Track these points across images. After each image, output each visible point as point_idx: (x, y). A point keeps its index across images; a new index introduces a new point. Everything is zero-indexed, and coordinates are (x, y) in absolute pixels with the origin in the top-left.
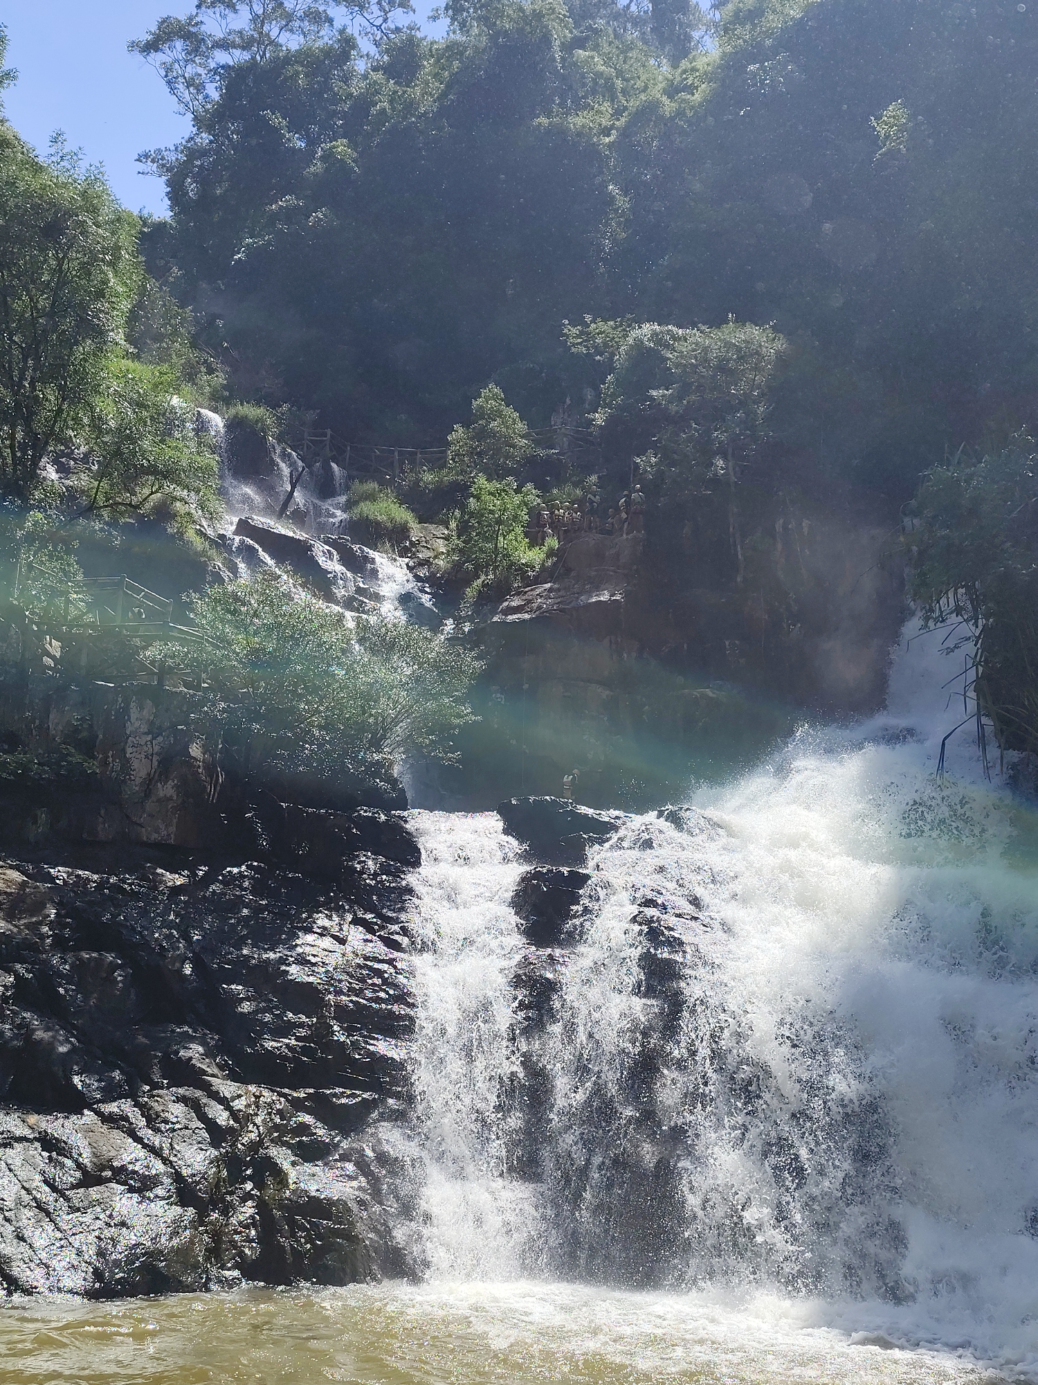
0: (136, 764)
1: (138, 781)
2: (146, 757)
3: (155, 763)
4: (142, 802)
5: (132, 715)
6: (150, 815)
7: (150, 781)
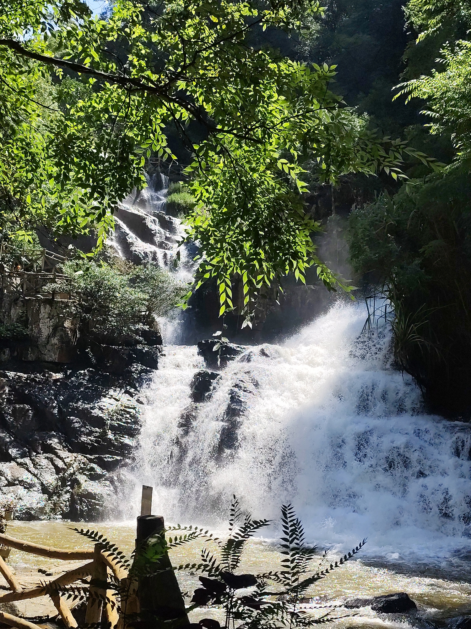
0: (43, 330)
1: (45, 337)
2: (48, 327)
3: (51, 330)
4: (46, 345)
5: (41, 311)
6: (48, 351)
7: (49, 337)
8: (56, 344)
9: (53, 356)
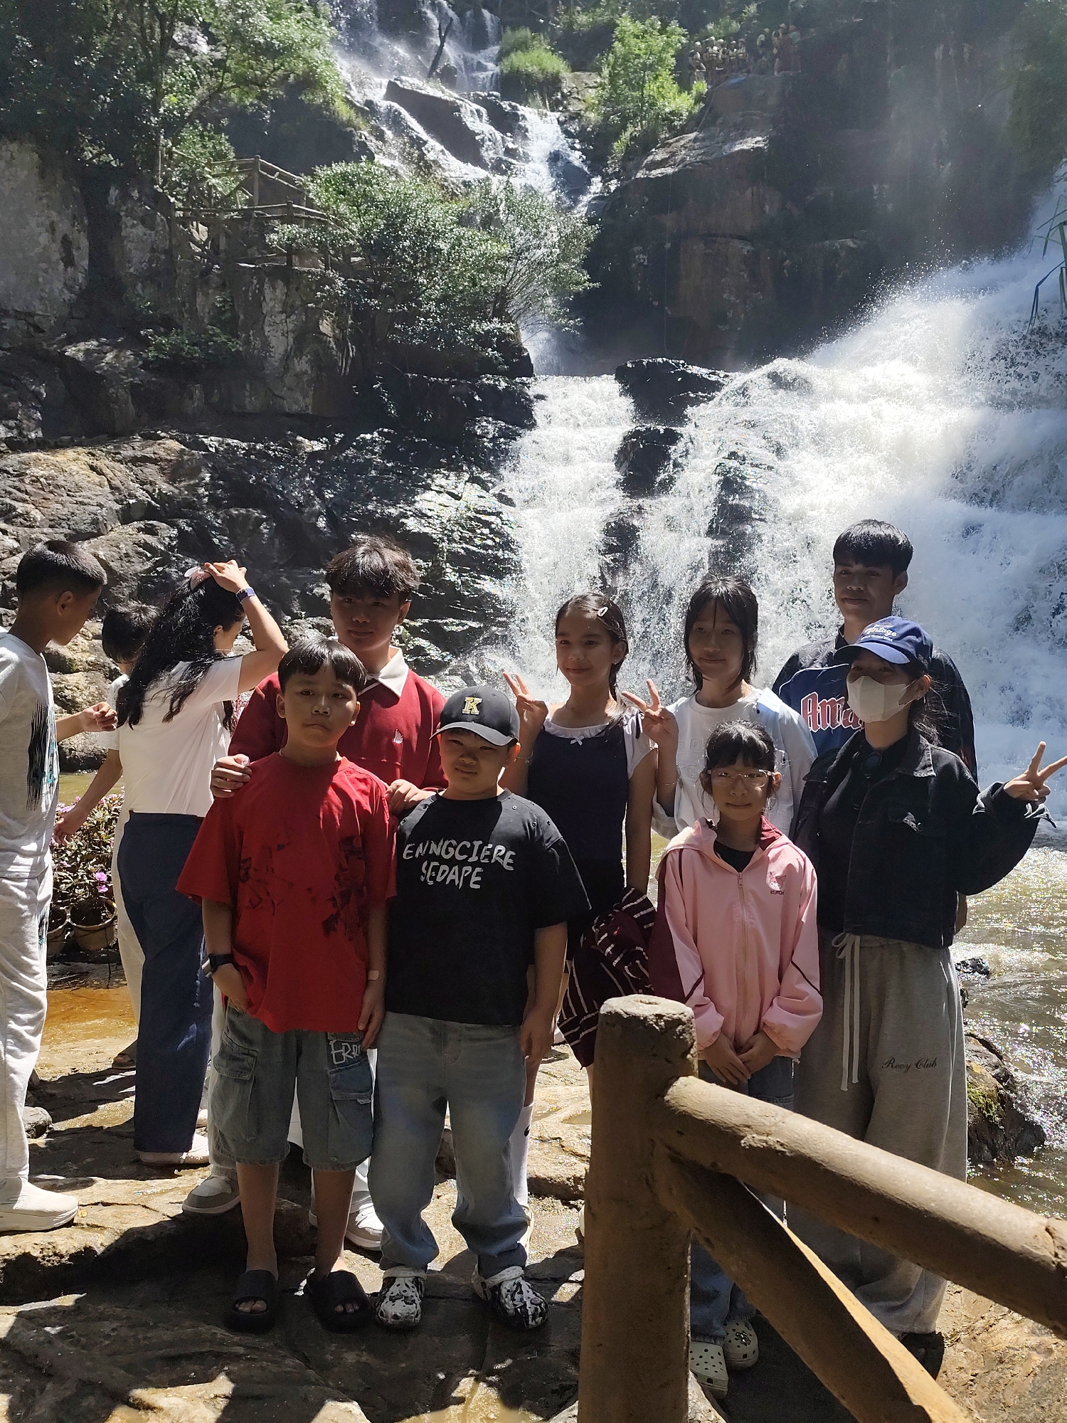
0: (273, 342)
1: (278, 357)
2: (283, 335)
3: (291, 340)
4: (282, 377)
5: (266, 296)
6: (289, 389)
7: (287, 357)
8: (306, 372)
9: (300, 402)
